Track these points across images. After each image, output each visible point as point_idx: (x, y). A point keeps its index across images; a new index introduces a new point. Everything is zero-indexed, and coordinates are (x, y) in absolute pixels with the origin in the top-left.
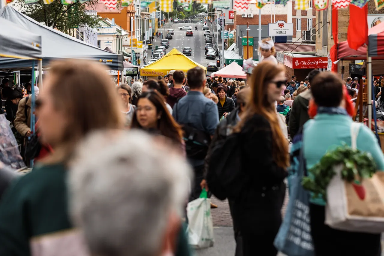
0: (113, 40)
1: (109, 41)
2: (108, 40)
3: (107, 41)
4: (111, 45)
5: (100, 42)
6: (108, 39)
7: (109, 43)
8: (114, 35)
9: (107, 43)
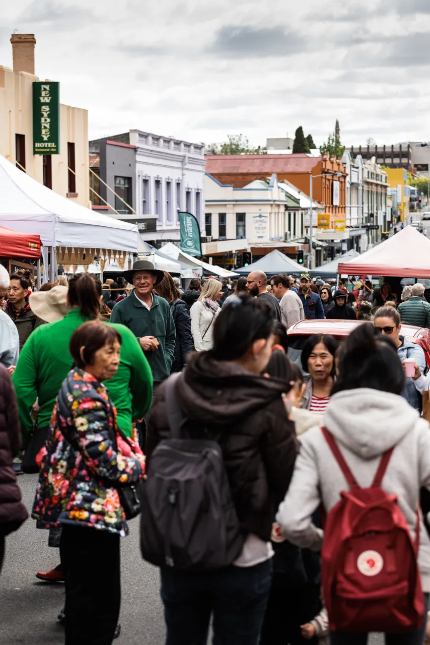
0: (270, 213)
1: (262, 215)
2: (259, 212)
3: (259, 215)
4: (265, 222)
5: (245, 216)
6: (260, 210)
7: (262, 218)
8: (272, 203)
9: (258, 219)
